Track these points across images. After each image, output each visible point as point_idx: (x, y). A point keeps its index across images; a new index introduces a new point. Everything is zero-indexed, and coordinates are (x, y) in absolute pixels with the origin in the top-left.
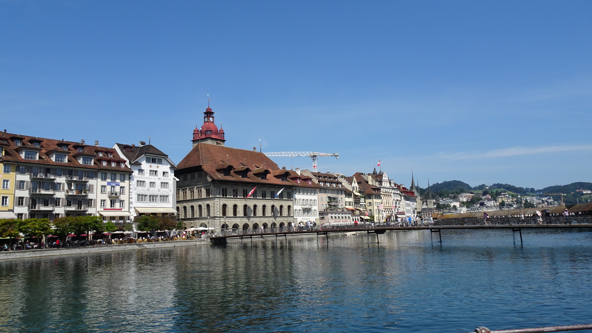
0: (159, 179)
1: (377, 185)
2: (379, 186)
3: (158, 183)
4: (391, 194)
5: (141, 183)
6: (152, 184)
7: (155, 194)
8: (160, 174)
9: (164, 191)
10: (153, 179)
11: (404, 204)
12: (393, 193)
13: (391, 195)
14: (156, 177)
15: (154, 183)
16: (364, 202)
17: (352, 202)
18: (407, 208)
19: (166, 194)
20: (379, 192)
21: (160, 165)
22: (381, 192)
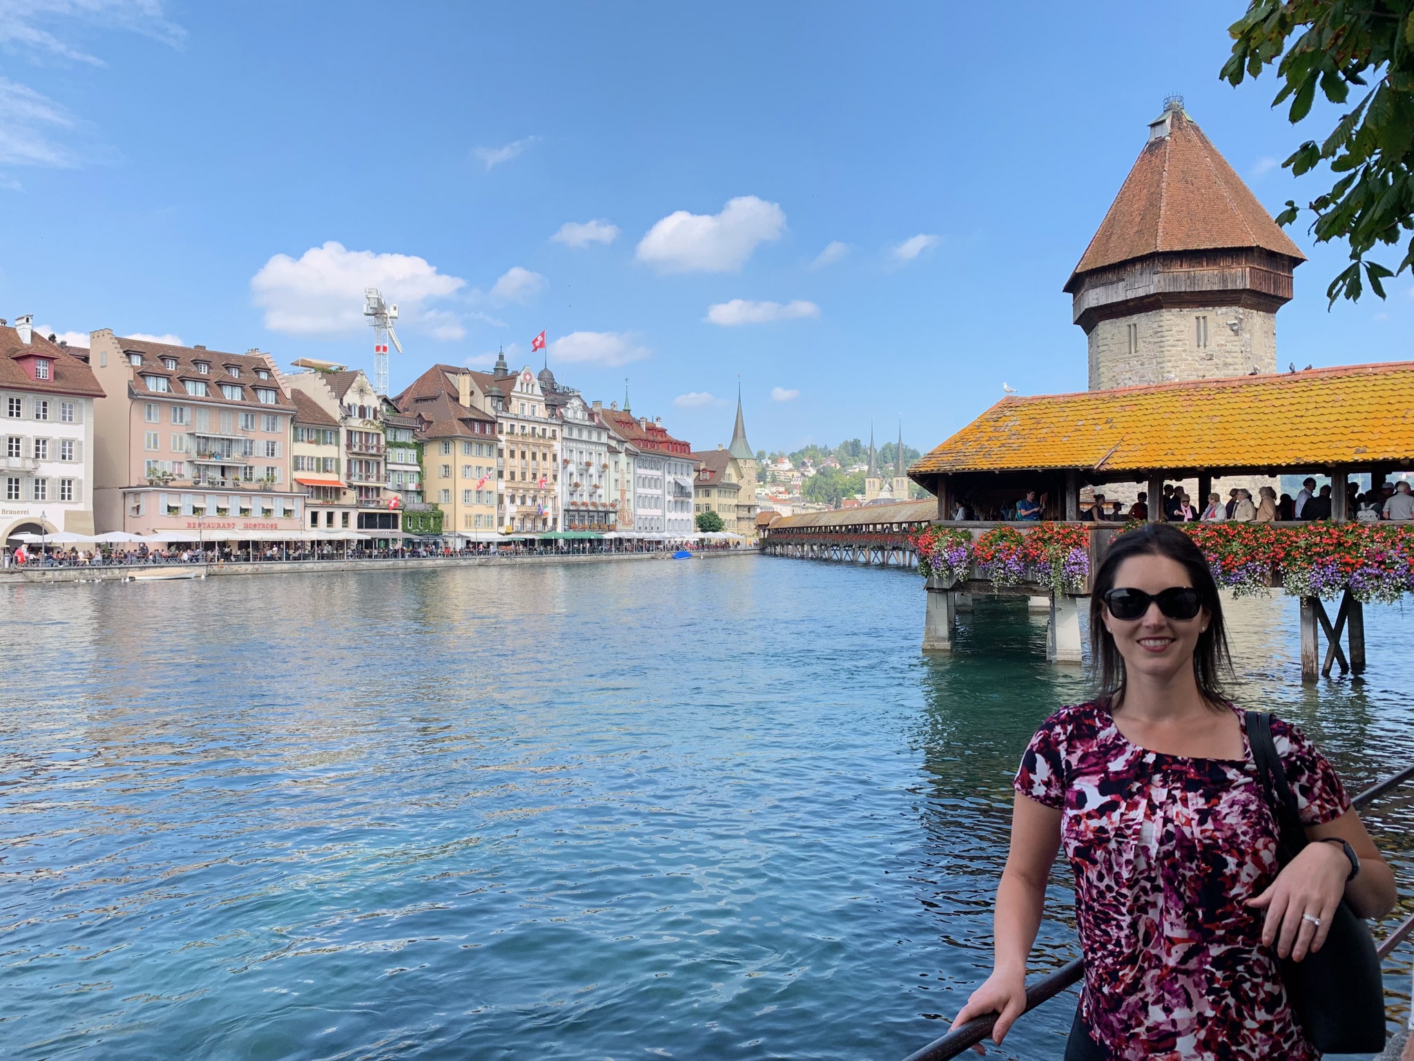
1: (487, 406)
2: (494, 413)
4: (554, 443)
11: (630, 477)
12: (564, 438)
13: (552, 446)
16: (415, 462)
17: (338, 461)
18: (640, 491)
20: (493, 431)
22: (501, 432)
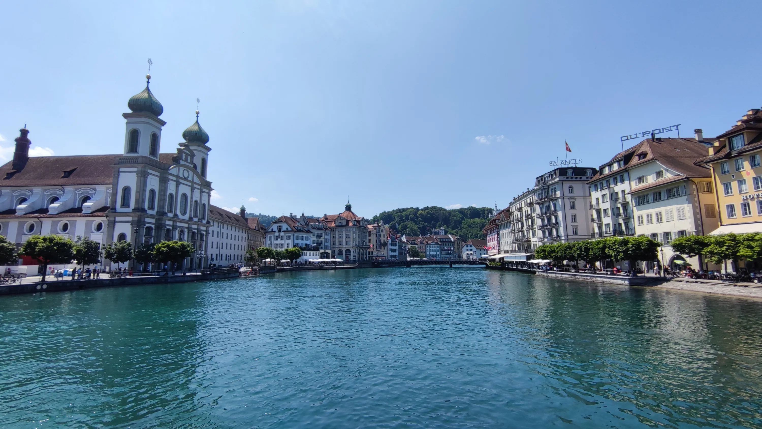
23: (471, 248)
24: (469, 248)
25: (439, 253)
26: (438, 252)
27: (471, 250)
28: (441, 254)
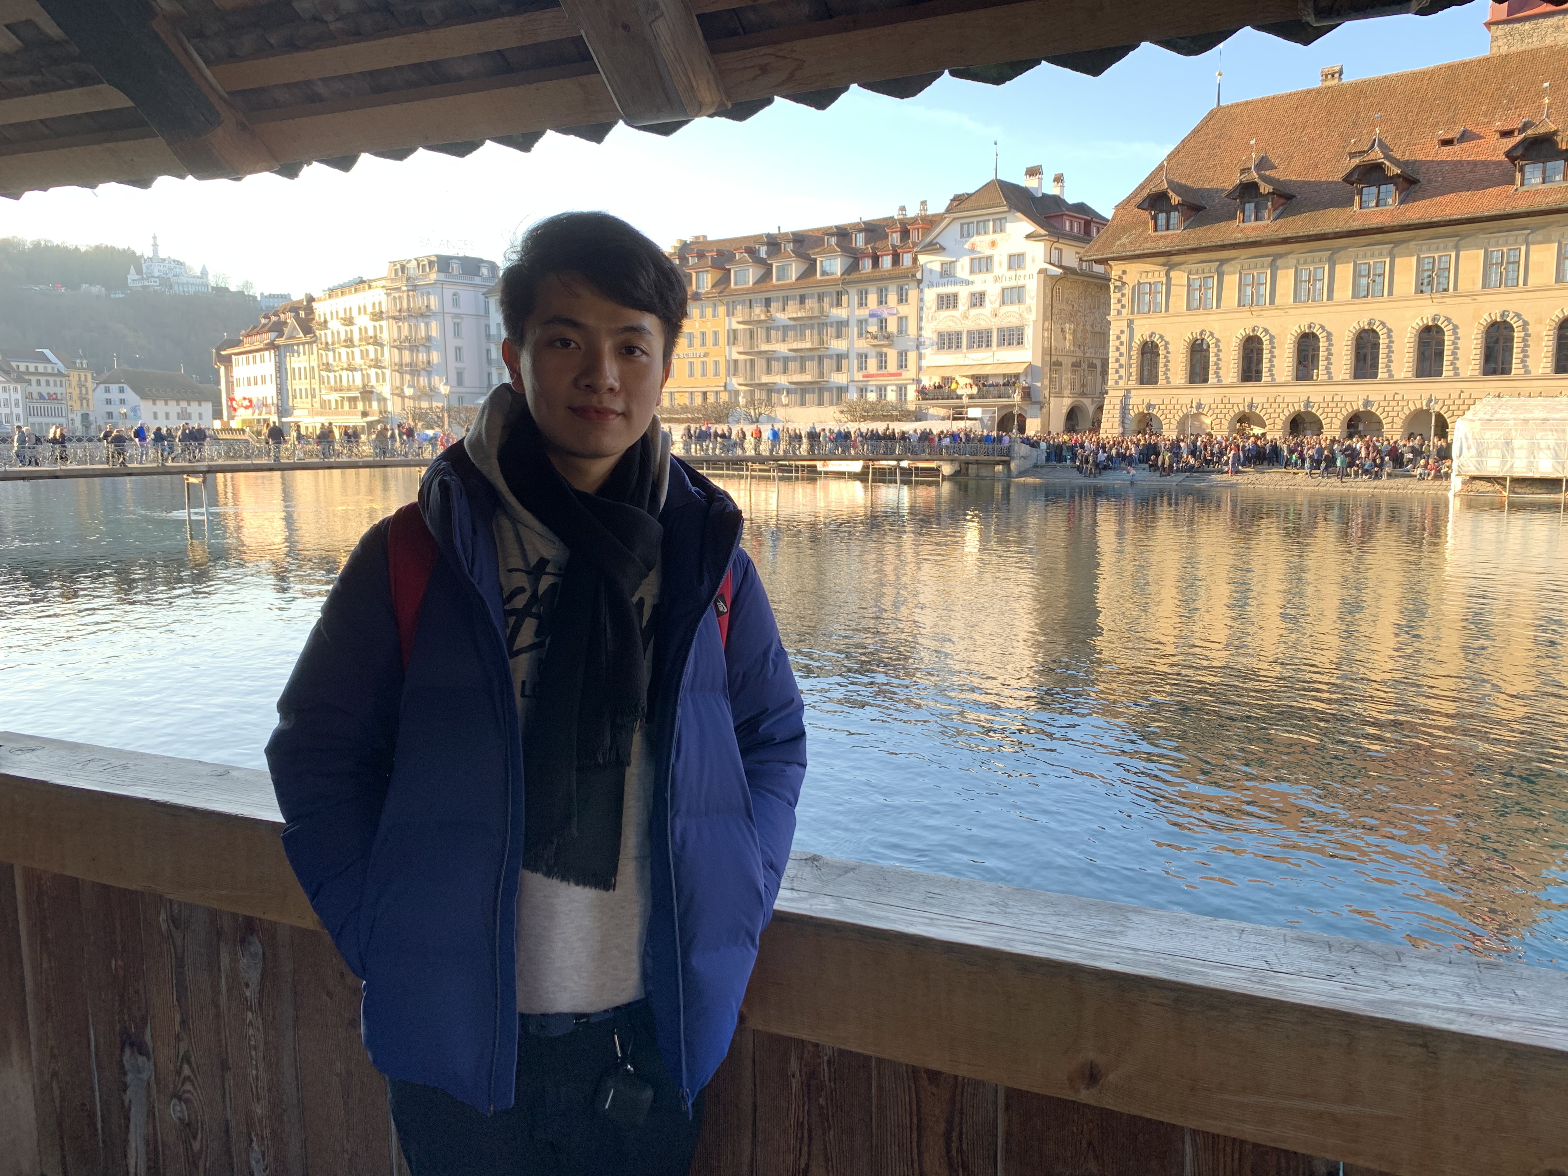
0: (996, 279)
3: (993, 293)
5: (948, 302)
6: (978, 299)
7: (983, 325)
8: (1000, 264)
9: (1010, 315)
10: (981, 282)
14: (989, 277)
15: (982, 295)
19: (1014, 322)
21: (998, 237)
23: (122, 396)
24: (115, 395)
25: (19, 411)
26: (17, 405)
27: (123, 402)
28: (30, 412)
